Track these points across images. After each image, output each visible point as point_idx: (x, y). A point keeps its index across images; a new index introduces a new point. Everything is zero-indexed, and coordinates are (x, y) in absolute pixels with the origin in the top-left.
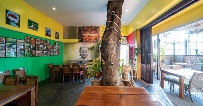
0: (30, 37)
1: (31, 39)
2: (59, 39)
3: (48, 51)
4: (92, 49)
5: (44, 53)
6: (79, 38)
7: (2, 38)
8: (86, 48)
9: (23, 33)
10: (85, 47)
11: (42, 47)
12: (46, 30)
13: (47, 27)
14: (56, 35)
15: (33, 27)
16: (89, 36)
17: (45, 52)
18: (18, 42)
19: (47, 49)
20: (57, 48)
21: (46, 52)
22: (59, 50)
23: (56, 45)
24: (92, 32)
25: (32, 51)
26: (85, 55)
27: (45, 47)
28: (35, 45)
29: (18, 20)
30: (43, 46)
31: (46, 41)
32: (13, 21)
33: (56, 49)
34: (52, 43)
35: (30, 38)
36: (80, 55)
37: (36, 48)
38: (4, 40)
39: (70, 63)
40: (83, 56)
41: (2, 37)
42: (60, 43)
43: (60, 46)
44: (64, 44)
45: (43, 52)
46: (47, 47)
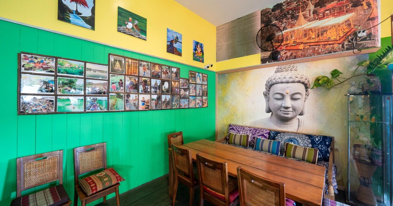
0: (123, 57)
1: (127, 63)
2: (203, 61)
3: (173, 95)
4: (322, 84)
5: (163, 100)
6: (264, 50)
7: (47, 60)
8: (293, 82)
9: (105, 46)
10: (287, 79)
11: (156, 84)
12: (168, 37)
13: (170, 29)
14: (195, 50)
15: (133, 28)
16: (306, 33)
17: (166, 99)
18: (90, 70)
19: (170, 91)
20: (198, 87)
21: (168, 97)
22: (205, 93)
23: (195, 77)
24: (322, 10)
25: (128, 96)
26: (290, 109)
27: (166, 85)
28: (137, 79)
29: (91, 8)
30: (159, 82)
31: (169, 67)
32: (78, 13)
33: (195, 88)
34: (184, 74)
35: (125, 58)
36: (269, 111)
37: (141, 88)
38: (52, 64)
39: (232, 132)
40: (281, 114)
41: (46, 56)
42: (206, 74)
43: (207, 80)
44: (217, 75)
45: (159, 98)
46: (170, 84)
